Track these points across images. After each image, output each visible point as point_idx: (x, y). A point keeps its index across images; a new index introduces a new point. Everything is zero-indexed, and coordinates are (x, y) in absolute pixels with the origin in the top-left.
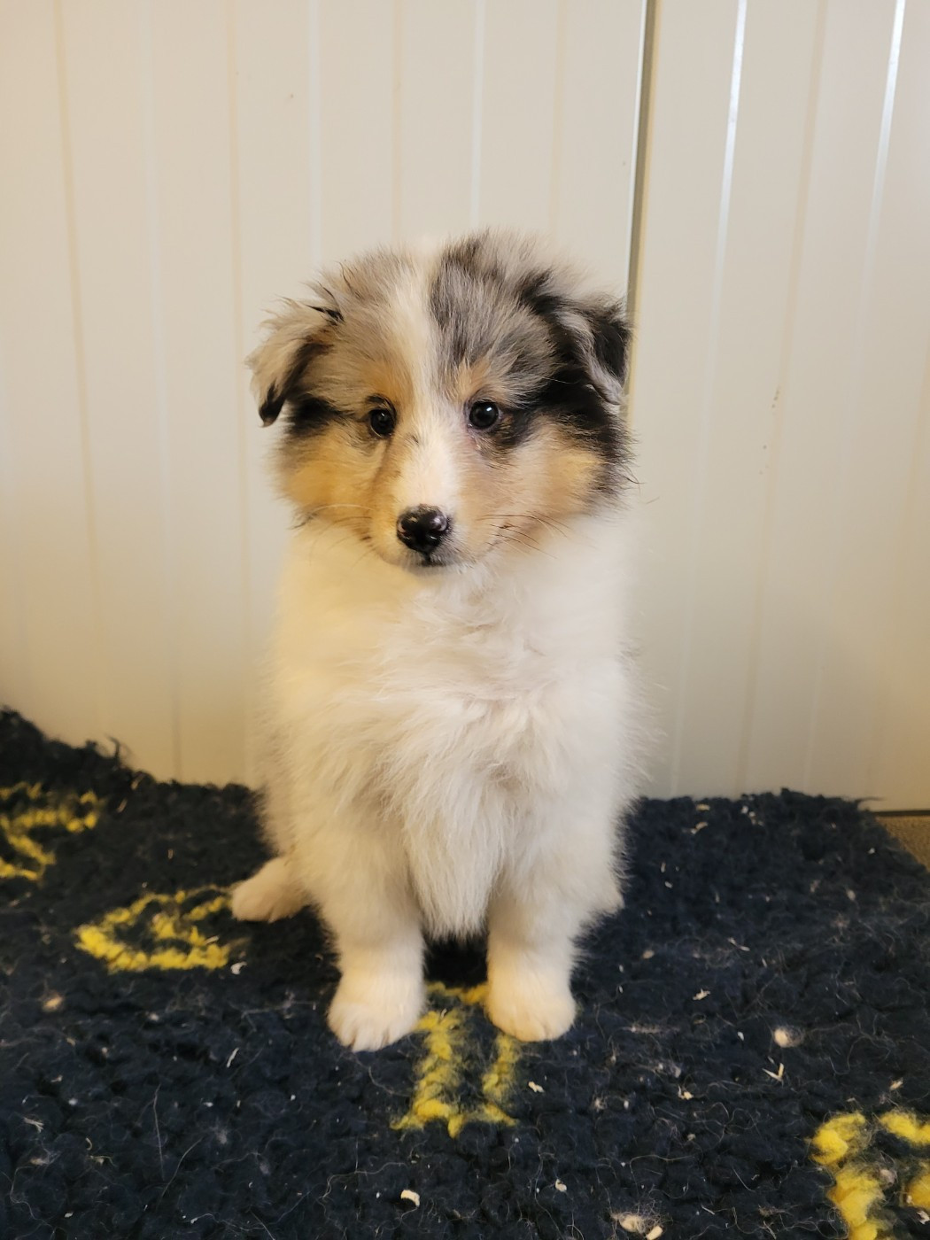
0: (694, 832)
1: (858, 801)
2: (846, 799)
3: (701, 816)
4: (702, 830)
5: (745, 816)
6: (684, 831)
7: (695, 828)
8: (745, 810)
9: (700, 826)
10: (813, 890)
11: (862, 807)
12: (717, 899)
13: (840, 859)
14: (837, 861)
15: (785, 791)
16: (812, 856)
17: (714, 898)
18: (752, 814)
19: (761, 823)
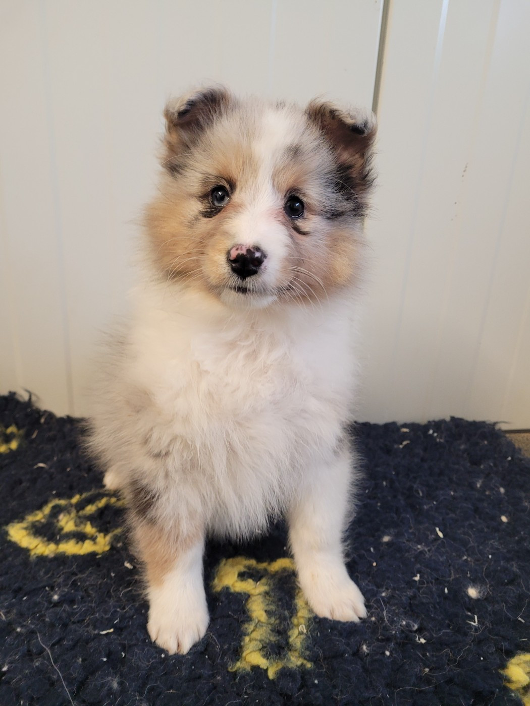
0: (401, 446)
1: (495, 424)
2: (488, 422)
3: (404, 436)
4: (406, 446)
5: (431, 436)
6: (396, 446)
7: (402, 444)
8: (431, 432)
9: (405, 443)
10: (478, 486)
11: (497, 427)
12: (421, 494)
13: (492, 464)
14: (491, 466)
15: (453, 418)
16: (475, 462)
17: (419, 494)
18: (435, 435)
19: (442, 441)
